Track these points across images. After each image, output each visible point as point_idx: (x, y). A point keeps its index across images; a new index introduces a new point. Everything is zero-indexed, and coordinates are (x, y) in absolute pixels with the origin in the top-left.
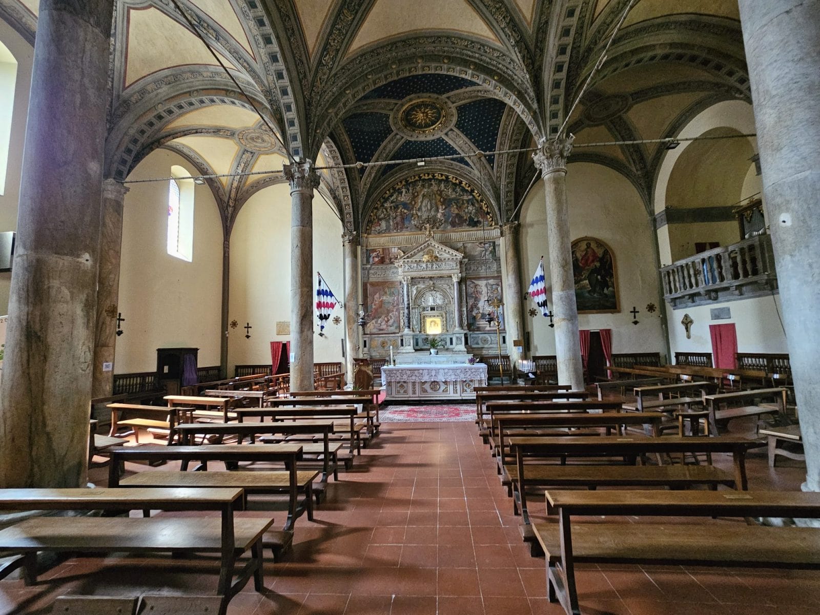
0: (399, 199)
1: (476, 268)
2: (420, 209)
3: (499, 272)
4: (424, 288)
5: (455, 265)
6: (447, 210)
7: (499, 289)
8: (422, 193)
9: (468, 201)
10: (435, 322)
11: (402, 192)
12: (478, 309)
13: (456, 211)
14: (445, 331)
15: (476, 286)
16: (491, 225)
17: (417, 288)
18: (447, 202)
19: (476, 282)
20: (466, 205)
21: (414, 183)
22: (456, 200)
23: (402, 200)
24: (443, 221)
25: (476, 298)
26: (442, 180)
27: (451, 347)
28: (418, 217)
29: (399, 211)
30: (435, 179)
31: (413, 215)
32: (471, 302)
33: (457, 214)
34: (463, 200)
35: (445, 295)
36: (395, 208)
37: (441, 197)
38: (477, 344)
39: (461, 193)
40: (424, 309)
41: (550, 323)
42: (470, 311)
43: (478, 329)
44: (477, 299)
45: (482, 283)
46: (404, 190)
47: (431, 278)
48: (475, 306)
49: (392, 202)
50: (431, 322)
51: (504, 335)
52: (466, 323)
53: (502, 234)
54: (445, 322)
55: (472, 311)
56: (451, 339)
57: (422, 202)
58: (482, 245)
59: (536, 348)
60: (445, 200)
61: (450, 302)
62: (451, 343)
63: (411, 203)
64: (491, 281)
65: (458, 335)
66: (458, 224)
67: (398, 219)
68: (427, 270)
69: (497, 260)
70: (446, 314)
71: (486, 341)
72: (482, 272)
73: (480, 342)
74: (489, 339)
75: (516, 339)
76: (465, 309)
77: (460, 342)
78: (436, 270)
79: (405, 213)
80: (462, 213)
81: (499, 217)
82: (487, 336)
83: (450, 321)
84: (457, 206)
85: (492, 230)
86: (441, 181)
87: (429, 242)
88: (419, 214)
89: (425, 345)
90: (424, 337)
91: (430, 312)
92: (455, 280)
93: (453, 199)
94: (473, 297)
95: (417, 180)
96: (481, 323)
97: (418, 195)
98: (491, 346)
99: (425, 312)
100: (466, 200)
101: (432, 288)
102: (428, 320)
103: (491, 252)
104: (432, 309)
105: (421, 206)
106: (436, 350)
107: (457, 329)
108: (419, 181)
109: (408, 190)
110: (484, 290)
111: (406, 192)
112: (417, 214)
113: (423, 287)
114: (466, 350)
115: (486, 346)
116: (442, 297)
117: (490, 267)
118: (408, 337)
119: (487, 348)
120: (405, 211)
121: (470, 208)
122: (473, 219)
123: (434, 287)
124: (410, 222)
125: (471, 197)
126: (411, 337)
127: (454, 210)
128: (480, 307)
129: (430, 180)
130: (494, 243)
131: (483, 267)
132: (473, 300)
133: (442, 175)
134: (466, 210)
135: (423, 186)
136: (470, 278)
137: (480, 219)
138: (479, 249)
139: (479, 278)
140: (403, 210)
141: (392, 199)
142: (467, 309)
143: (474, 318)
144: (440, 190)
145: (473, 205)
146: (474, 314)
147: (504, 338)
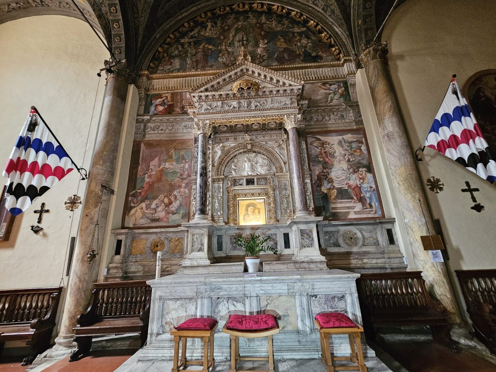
0: (202, 33)
1: (320, 118)
2: (231, 44)
3: (359, 122)
4: (234, 148)
5: (288, 102)
6: (271, 44)
7: (363, 148)
8: (236, 26)
9: (300, 34)
10: (254, 205)
11: (207, 26)
12: (331, 181)
13: (284, 46)
14: (272, 221)
15: (323, 144)
16: (339, 59)
17: (224, 147)
18: (271, 36)
19: (323, 138)
20: (298, 38)
21: (224, 17)
22: (284, 34)
23: (207, 34)
24: (265, 58)
25: (326, 163)
26: (263, 12)
27: (287, 252)
28: (229, 53)
29: (201, 47)
30: (253, 12)
31: (220, 51)
32: (317, 170)
33: (286, 50)
34: (294, 33)
35: (271, 158)
36: (195, 44)
37: (262, 30)
38: (337, 245)
39: (290, 25)
40: (235, 182)
41: (473, 204)
42: (317, 184)
43: (335, 216)
44: (327, 166)
45: (333, 140)
46: (209, 25)
47: (247, 129)
48: (324, 177)
49: (192, 37)
50: (248, 206)
51: (389, 226)
52: (312, 206)
53: (359, 66)
54: (272, 205)
55: (320, 186)
56: (286, 237)
57: (234, 36)
58: (328, 86)
59: (458, 252)
60: (267, 33)
61: (281, 168)
62: (287, 244)
63: (219, 38)
64: (348, 137)
65: (303, 227)
66: (288, 60)
67: (200, 55)
68: (239, 111)
69: (355, 106)
70: (274, 191)
71: (352, 240)
72: (332, 122)
73: (341, 241)
74: (359, 235)
75: (425, 234)
76: (308, 181)
77: (307, 242)
78: (255, 110)
79: (211, 49)
80: (294, 48)
81: (350, 47)
82: (353, 229)
83: (281, 203)
84: (285, 39)
85: (339, 66)
86: (261, 13)
87: (243, 67)
88: (230, 50)
89: (235, 248)
90: (233, 232)
91: (245, 187)
92: (289, 126)
93: (278, 32)
94: (319, 162)
95: (228, 13)
96: (339, 205)
97: (229, 29)
98: (364, 249)
99: (236, 188)
100: (297, 32)
101: (249, 147)
102: (243, 203)
103: (342, 95)
104: (250, 182)
105: (233, 40)
106: (258, 261)
107: (300, 214)
108: (231, 14)
109: (216, 24)
110: (339, 151)
111: (212, 26)
112: (226, 50)
113: (232, 145)
114: (323, 258)
115: (355, 249)
116: (266, 162)
117: (342, 116)
118: (197, 231)
119: (358, 253)
120: (210, 47)
121: (304, 41)
122: (310, 54)
123: (252, 146)
124: (216, 59)
125: (305, 29)
126: (205, 231)
127: (281, 44)
128: (334, 178)
129: (246, 12)
130: (345, 83)
131: (332, 116)
132: (321, 166)
133: (262, 5)
134: (299, 44)
135: (237, 19)
136: (311, 133)
137: (320, 53)
138: (322, 91)
139: (327, 132)
140: (206, 46)
141: (192, 33)
142: (311, 181)
143: (326, 197)
144: (260, 23)
145: (308, 37)
146: (324, 189)
147: (390, 233)
